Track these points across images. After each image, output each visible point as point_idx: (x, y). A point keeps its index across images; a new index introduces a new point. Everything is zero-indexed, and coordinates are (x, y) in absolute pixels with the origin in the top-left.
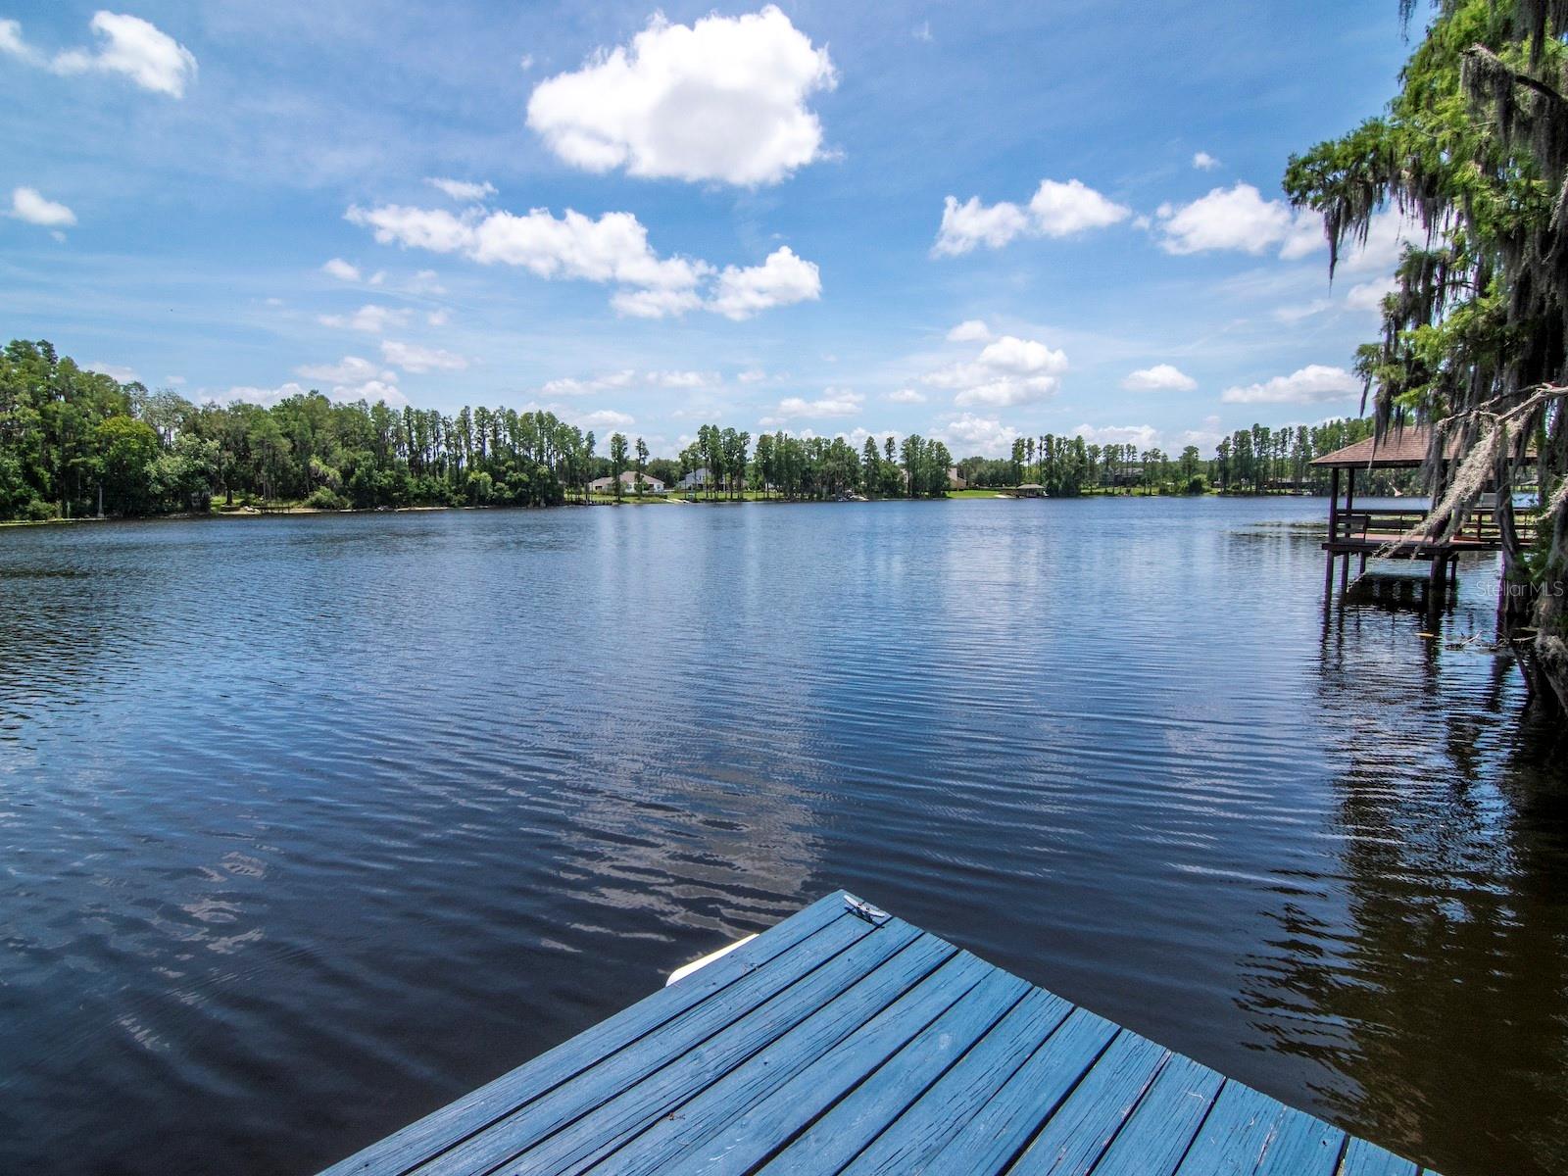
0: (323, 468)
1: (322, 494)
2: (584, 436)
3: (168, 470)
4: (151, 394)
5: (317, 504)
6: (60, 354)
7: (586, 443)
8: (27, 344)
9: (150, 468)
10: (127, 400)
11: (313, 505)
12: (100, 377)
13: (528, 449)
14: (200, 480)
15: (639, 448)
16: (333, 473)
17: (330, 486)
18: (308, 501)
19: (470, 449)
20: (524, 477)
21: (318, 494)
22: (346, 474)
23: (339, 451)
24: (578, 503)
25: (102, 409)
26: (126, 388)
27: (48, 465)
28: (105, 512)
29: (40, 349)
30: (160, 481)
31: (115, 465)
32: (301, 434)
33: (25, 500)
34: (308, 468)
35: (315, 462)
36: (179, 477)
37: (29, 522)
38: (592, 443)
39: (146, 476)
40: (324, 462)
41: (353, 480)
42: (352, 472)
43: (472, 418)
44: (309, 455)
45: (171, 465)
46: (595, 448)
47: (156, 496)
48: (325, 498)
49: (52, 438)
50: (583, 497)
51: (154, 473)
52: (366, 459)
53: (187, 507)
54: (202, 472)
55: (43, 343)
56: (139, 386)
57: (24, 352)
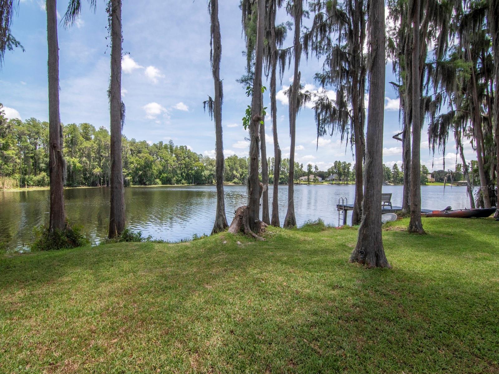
0: (236, 174)
1: (236, 180)
2: (300, 165)
4: (203, 156)
5: (235, 183)
6: (188, 149)
7: (300, 167)
9: (203, 173)
10: (199, 158)
11: (233, 183)
12: (194, 153)
13: (284, 169)
14: (212, 176)
15: (315, 168)
16: (238, 175)
17: (237, 178)
18: (232, 182)
19: (269, 169)
20: (283, 176)
21: (235, 180)
22: (241, 175)
23: (240, 170)
24: (297, 184)
25: (194, 160)
26: (199, 155)
27: (185, 172)
28: (194, 183)
29: (185, 147)
30: (204, 176)
31: (197, 172)
32: (232, 165)
33: (181, 180)
34: (233, 174)
35: (235, 172)
36: (208, 175)
37: (182, 185)
38: (302, 167)
39: (202, 175)
40: (236, 172)
41: (242, 177)
42: (242, 175)
43: (271, 160)
44: (233, 171)
45: (206, 173)
46: (303, 168)
47: (203, 180)
48: (236, 181)
49: (186, 167)
50: (299, 182)
51: (203, 175)
52: (246, 171)
53: (208, 183)
54: (212, 174)
55: (185, 146)
56: (201, 155)
57: (182, 148)
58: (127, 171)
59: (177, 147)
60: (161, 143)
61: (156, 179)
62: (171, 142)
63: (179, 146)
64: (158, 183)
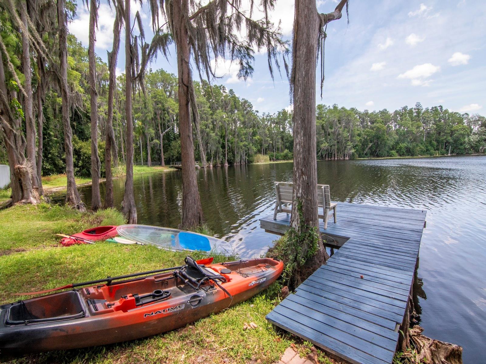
3: (472, 140)
4: (470, 116)
6: (444, 109)
8: (436, 107)
9: (466, 139)
10: (462, 119)
12: (455, 113)
14: (483, 142)
25: (454, 123)
26: (463, 115)
29: (439, 108)
30: (469, 144)
31: (455, 139)
36: (476, 142)
37: (429, 156)
39: (464, 142)
45: (473, 138)
53: (477, 152)
56: (467, 114)
57: (435, 110)
58: (351, 144)
59: (427, 109)
60: (405, 108)
61: (391, 150)
62: (418, 105)
63: (430, 108)
64: (393, 154)
